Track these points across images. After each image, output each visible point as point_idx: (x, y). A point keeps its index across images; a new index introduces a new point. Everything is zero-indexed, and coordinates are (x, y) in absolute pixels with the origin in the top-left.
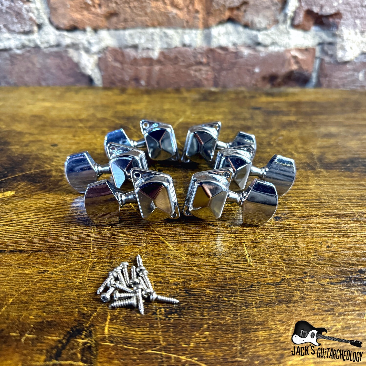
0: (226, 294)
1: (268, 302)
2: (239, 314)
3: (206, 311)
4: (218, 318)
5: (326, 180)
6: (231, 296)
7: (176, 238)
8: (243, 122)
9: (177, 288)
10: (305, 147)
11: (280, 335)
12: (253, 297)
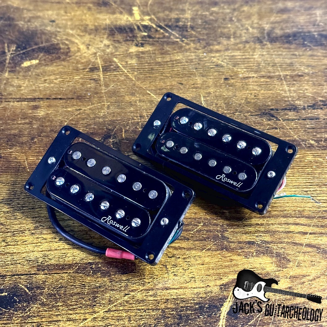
5: (269, 51)
10: (260, 23)
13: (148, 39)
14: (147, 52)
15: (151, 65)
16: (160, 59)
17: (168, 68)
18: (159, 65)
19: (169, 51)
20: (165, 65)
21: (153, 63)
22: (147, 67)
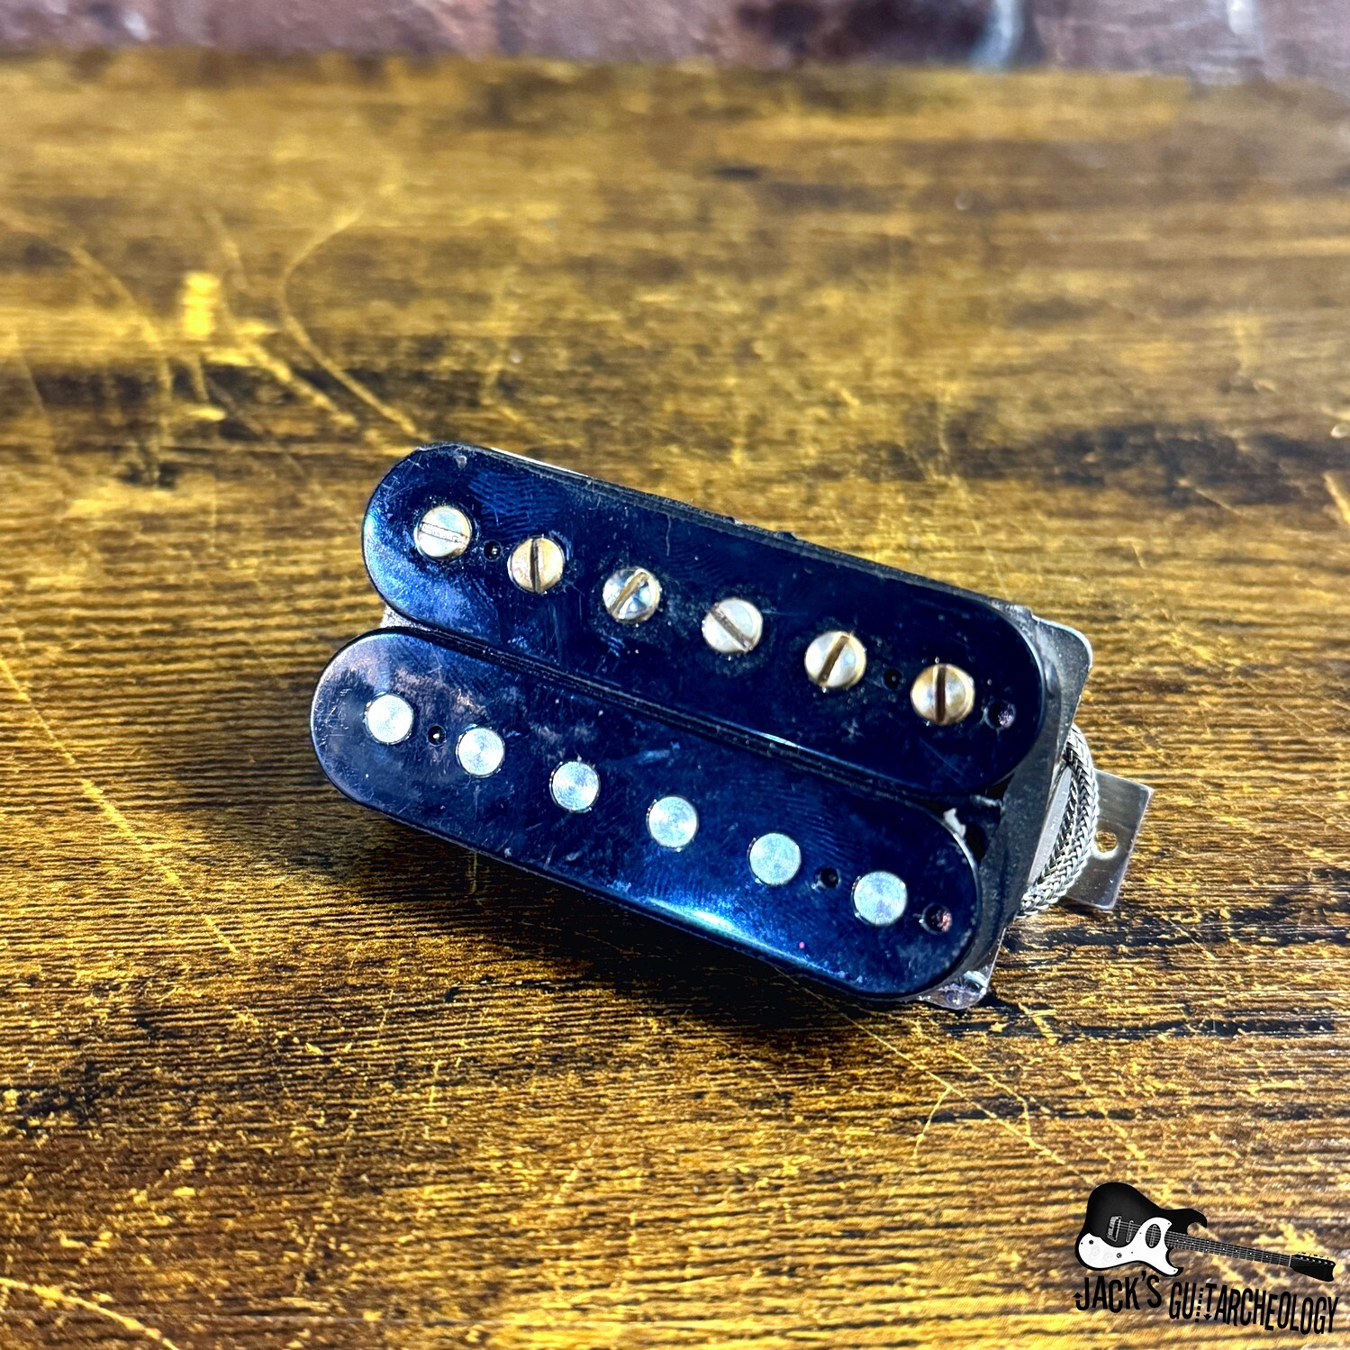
0: (324, 1028)
1: (505, 1060)
2: (354, 1113)
3: (208, 1103)
4: (252, 1131)
5: (958, 528)
6: (346, 1037)
7: (162, 789)
8: (649, 241)
9: (101, 1006)
10: (911, 370)
11: (511, 1200)
12: (442, 1042)
13: (218, 444)
14: (184, 515)
15: (180, 602)
16: (254, 561)
17: (295, 620)
18: (238, 602)
19: (331, 514)
20: (275, 600)
21: (198, 586)
22: (147, 612)
